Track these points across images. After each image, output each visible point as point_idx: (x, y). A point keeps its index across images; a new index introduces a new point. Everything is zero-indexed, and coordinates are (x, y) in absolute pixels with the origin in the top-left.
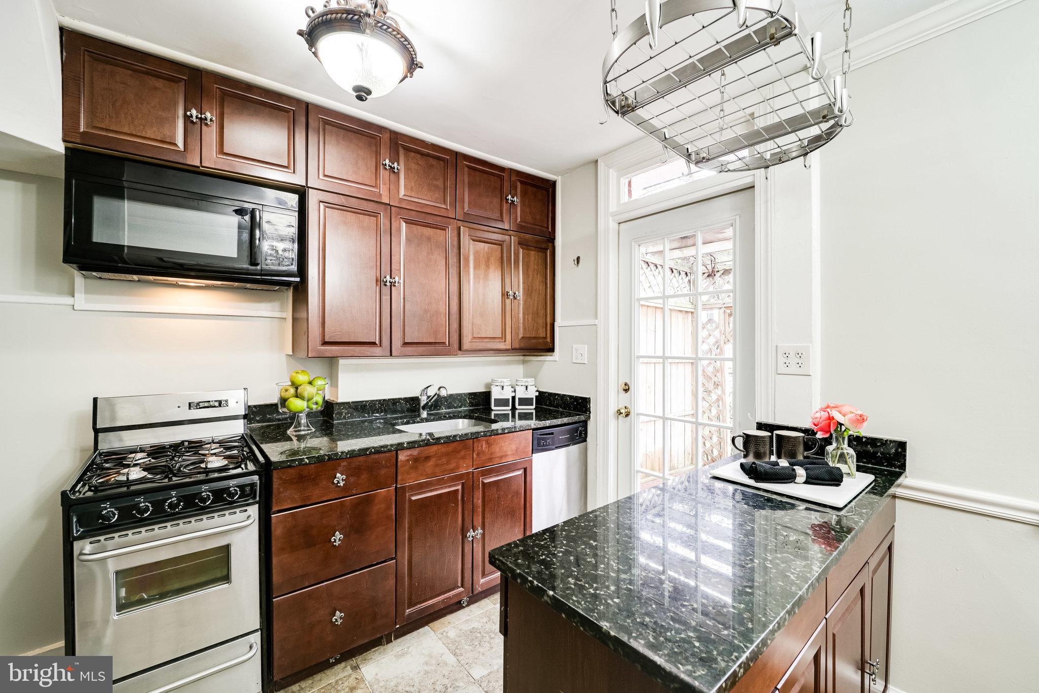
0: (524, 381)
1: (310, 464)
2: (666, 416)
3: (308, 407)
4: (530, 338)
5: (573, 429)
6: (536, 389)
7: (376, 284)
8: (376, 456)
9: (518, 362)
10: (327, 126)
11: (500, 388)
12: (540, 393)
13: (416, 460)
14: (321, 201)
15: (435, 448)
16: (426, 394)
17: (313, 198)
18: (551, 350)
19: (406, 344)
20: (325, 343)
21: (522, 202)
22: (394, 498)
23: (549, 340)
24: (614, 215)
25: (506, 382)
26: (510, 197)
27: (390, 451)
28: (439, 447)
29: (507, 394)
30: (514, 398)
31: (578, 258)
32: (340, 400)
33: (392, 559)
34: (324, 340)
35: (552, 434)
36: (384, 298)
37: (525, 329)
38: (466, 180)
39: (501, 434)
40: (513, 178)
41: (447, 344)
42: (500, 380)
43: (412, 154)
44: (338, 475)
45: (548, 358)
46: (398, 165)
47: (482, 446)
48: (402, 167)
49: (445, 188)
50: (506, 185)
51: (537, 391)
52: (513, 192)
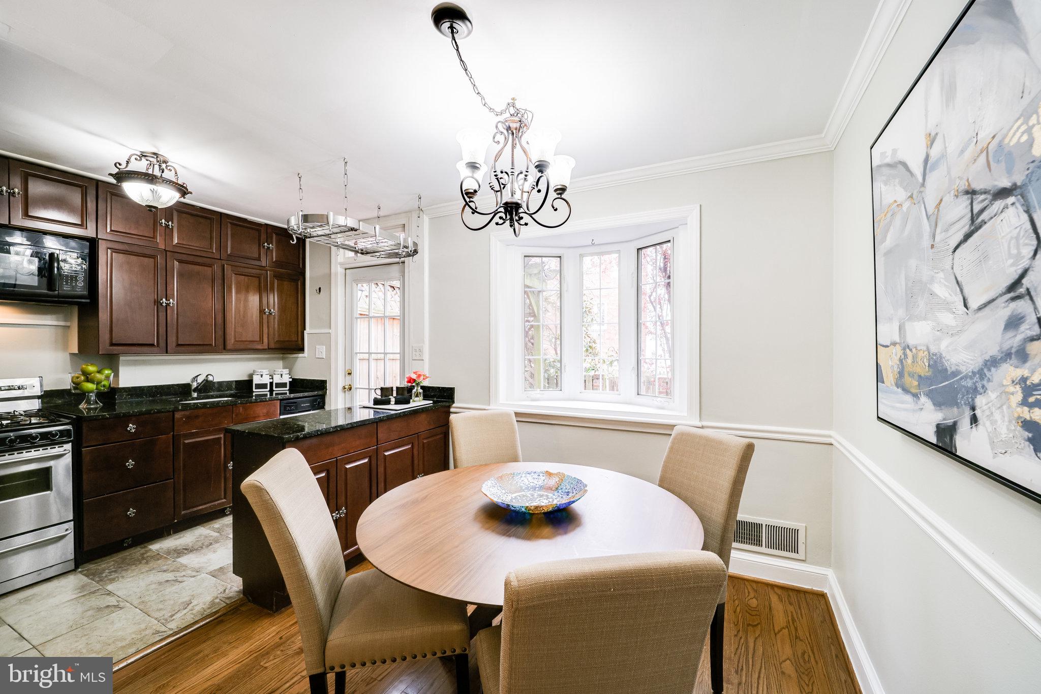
0: (280, 371)
1: (109, 418)
2: (370, 387)
3: (97, 389)
4: (284, 341)
5: (313, 400)
6: (290, 376)
7: (154, 305)
8: (159, 415)
9: (278, 359)
10: (113, 196)
11: (259, 376)
12: (293, 379)
13: (188, 417)
14: (108, 248)
15: (203, 410)
16: (197, 380)
17: (102, 247)
18: (302, 350)
19: (178, 345)
20: (112, 344)
21: (277, 247)
22: (171, 441)
23: (300, 342)
24: (341, 264)
25: (265, 372)
26: (266, 244)
27: (169, 411)
28: (206, 410)
29: (266, 380)
30: (271, 384)
31: (320, 289)
32: (121, 386)
33: (171, 479)
34: (112, 342)
35: (296, 403)
36: (160, 314)
37: (279, 335)
38: (229, 233)
39: (254, 402)
40: (269, 231)
41: (214, 345)
42: (260, 371)
43: (184, 215)
44: (131, 425)
45: (300, 355)
46: (172, 223)
47: (239, 410)
48: (175, 225)
49: (211, 238)
50: (263, 236)
51: (291, 378)
52: (269, 240)
